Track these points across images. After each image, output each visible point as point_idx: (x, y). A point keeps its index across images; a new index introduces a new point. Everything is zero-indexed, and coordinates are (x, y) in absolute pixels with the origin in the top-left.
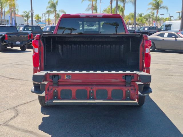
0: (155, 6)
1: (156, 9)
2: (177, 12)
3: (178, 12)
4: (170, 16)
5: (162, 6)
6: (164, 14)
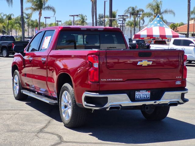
0: (36, 5)
1: (38, 10)
2: (70, 16)
3: (72, 16)
4: (57, 21)
5: (46, 5)
6: (50, 18)
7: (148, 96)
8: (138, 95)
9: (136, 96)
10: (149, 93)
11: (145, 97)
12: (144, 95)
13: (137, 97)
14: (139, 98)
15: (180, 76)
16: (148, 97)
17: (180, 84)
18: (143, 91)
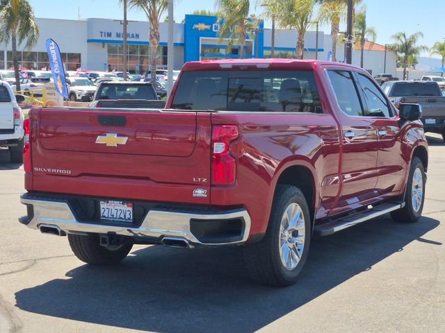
7: (128, 216)
8: (107, 210)
9: (102, 211)
10: (131, 209)
11: (122, 216)
12: (119, 212)
13: (106, 214)
14: (110, 216)
15: (202, 177)
16: (129, 219)
17: (206, 196)
18: (116, 202)
